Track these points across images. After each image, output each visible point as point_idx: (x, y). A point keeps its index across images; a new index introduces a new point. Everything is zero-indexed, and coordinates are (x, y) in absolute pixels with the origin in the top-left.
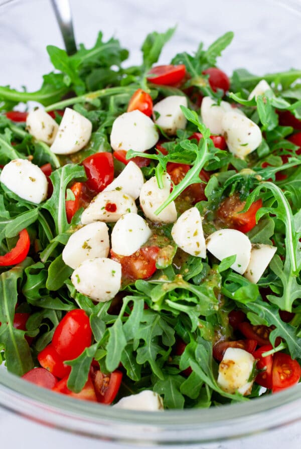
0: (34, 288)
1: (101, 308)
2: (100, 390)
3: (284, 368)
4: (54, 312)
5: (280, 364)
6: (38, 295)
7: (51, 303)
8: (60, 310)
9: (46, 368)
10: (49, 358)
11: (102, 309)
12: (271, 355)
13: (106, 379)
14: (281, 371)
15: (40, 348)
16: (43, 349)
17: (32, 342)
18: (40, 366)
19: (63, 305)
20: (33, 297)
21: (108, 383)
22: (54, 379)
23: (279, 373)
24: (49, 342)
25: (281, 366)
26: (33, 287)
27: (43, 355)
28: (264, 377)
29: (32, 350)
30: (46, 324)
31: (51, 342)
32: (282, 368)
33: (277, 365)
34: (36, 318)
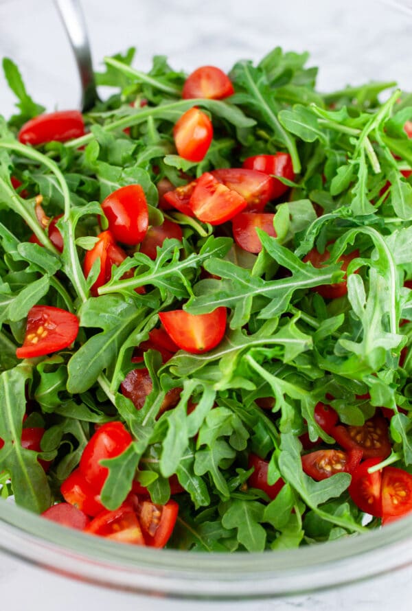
0: (51, 392)
1: (146, 413)
2: (149, 528)
3: (397, 489)
4: (78, 423)
5: (392, 482)
6: (57, 400)
7: (74, 410)
8: (86, 422)
9: (73, 504)
10: (77, 489)
11: (148, 416)
12: (379, 471)
13: (157, 513)
14: (393, 493)
15: (62, 474)
16: (66, 476)
17: (49, 467)
18: (64, 501)
19: (91, 415)
20: (51, 404)
21: (159, 518)
22: (85, 517)
23: (391, 496)
24: (74, 466)
25: (393, 485)
26: (49, 390)
27: (68, 485)
28: (370, 501)
29: (50, 479)
30: (67, 442)
31: (78, 465)
32: (394, 488)
33: (388, 484)
34: (55, 434)
